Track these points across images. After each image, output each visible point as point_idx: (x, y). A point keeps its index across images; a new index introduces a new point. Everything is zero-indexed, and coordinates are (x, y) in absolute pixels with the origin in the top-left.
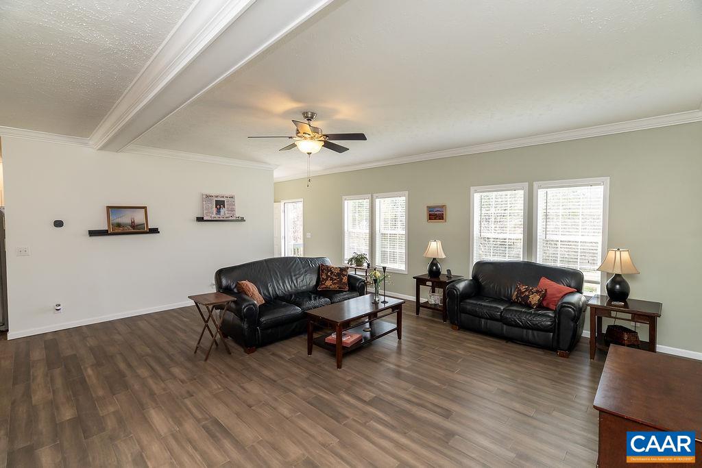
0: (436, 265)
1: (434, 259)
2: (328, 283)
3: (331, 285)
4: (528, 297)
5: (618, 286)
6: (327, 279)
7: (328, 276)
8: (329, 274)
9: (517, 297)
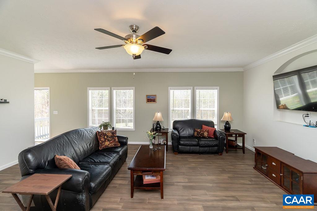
0: (159, 124)
1: (158, 121)
2: (107, 143)
3: (109, 144)
4: (203, 134)
5: (227, 125)
6: (105, 141)
7: (105, 139)
8: (106, 137)
9: (198, 134)
